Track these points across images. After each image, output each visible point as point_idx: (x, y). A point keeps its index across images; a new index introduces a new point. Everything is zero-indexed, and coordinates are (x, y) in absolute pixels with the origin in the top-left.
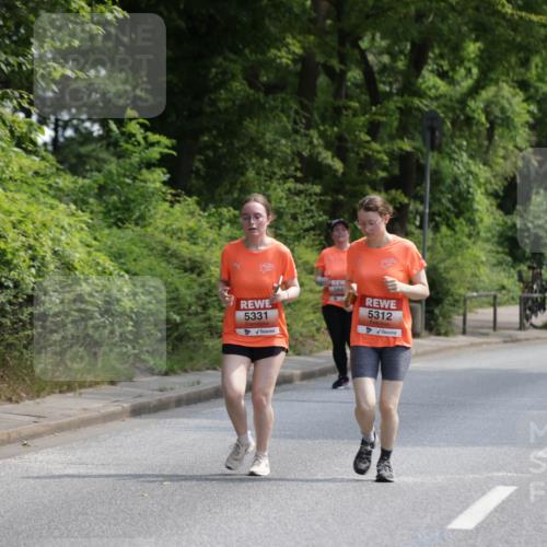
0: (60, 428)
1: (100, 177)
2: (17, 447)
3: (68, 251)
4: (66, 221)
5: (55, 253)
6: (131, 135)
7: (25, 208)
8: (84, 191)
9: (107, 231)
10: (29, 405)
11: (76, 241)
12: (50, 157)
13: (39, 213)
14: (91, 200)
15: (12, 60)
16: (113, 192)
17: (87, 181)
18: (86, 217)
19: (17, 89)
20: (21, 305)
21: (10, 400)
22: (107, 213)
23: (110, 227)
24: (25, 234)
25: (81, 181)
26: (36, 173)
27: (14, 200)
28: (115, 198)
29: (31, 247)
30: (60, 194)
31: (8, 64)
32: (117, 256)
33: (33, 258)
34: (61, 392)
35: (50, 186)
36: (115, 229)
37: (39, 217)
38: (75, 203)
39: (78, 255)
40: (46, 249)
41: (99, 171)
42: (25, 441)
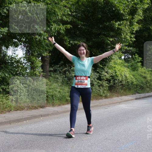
0: (125, 101)
1: (131, 64)
2: (118, 104)
3: (126, 75)
4: (126, 70)
5: (124, 75)
6: (136, 58)
7: (120, 68)
8: (129, 66)
10: (120, 98)
11: (127, 73)
13: (122, 69)
14: (130, 67)
16: (133, 66)
17: (129, 64)
18: (129, 70)
20: (119, 83)
21: (117, 97)
22: (132, 69)
24: (120, 72)
26: (122, 63)
27: (118, 67)
28: (133, 67)
29: (121, 74)
30: (125, 66)
32: (133, 76)
33: (121, 76)
34: (125, 96)
35: (123, 65)
37: (122, 70)
39: (128, 75)
40: (123, 74)
42: (120, 103)
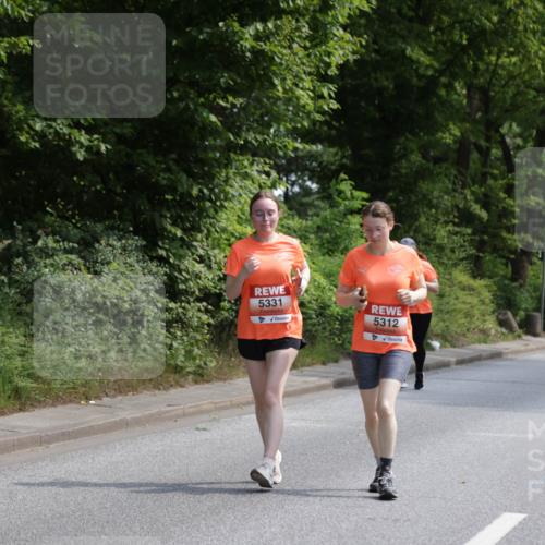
9: (321, 258)
12: (283, 205)
15: (259, 138)
19: (262, 157)
23: (323, 255)
25: (304, 222)
31: (257, 140)
36: (327, 257)
38: (300, 238)
41: (318, 215)
